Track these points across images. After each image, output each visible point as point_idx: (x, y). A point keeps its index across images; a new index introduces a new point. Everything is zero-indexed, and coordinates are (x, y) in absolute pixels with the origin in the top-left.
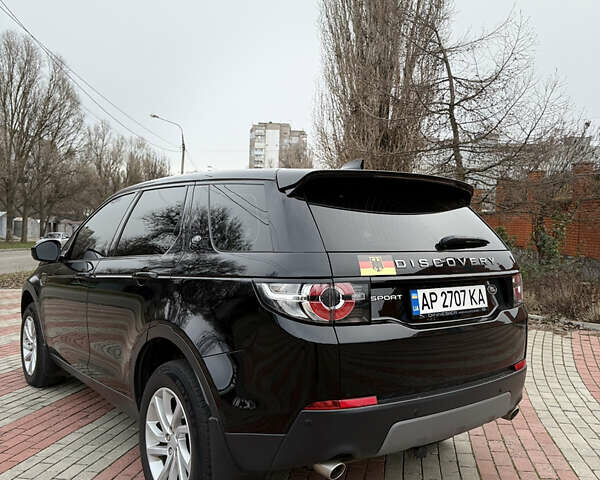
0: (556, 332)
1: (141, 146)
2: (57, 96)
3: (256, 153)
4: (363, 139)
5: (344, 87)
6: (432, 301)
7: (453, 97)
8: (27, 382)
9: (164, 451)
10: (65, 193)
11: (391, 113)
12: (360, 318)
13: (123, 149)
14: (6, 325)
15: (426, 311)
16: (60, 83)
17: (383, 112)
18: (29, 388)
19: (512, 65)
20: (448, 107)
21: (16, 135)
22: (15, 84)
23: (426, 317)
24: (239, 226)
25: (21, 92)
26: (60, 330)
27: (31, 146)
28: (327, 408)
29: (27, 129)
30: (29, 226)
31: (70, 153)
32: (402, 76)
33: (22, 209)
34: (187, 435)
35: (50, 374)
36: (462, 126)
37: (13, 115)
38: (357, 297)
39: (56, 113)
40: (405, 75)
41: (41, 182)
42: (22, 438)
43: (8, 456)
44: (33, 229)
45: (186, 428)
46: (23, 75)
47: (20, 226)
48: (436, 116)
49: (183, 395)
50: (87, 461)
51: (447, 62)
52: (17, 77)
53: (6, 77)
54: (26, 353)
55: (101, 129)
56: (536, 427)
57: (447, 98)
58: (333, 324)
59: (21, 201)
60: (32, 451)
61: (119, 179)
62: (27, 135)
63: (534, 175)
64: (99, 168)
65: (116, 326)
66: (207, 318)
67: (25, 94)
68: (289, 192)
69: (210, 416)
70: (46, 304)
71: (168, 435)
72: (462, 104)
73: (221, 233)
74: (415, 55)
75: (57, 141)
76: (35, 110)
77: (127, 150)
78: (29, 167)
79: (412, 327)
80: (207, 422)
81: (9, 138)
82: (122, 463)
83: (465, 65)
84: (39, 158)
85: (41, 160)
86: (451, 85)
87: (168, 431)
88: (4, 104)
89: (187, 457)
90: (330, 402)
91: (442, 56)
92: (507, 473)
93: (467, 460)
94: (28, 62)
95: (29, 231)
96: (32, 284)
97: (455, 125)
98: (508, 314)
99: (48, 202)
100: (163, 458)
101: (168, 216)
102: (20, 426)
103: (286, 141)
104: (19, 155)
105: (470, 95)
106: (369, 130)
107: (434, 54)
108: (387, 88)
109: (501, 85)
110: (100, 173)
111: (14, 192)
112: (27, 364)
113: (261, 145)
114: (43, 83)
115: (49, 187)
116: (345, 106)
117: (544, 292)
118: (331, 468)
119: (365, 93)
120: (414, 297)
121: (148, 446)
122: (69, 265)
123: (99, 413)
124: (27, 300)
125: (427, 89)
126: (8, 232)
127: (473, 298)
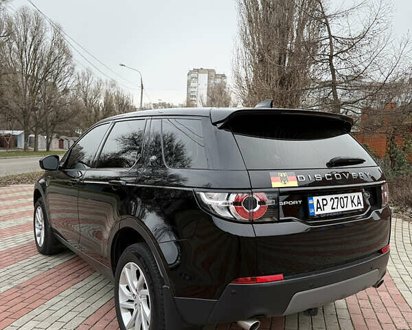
0: (404, 219)
1: (113, 85)
2: (57, 51)
3: (192, 90)
4: (267, 81)
5: (254, 43)
6: (324, 205)
7: (332, 51)
8: (39, 251)
9: (132, 306)
10: (63, 118)
11: (287, 62)
12: (271, 217)
13: (101, 88)
14: (24, 210)
15: (319, 212)
16: (59, 43)
17: (281, 61)
18: (40, 255)
19: (376, 27)
20: (328, 57)
21: (29, 78)
22: (29, 43)
23: (320, 217)
24: (183, 146)
25: (32, 49)
26: (60, 215)
27: (39, 87)
28: (248, 282)
29: (37, 74)
30: (39, 140)
31: (66, 91)
32: (295, 35)
33: (34, 129)
34: (147, 296)
35: (53, 246)
36: (339, 71)
37: (27, 65)
38: (269, 202)
39: (56, 63)
40: (297, 34)
41: (47, 111)
42: (35, 291)
43: (26, 304)
44: (42, 142)
45: (147, 292)
46: (34, 37)
47: (33, 140)
48: (320, 64)
49: (145, 268)
50: (79, 309)
51: (328, 25)
52: (30, 39)
53: (22, 39)
54: (37, 231)
55: (86, 74)
56: (393, 290)
57: (328, 51)
58: (252, 222)
59: (33, 123)
60: (42, 301)
61: (99, 108)
62: (37, 78)
63: (389, 106)
64: (86, 101)
65: (98, 214)
66: (159, 214)
67: (35, 50)
68: (219, 125)
69: (164, 284)
70: (50, 197)
71: (134, 295)
72: (338, 55)
73: (170, 150)
74: (305, 20)
75: (56, 82)
76: (42, 62)
77: (104, 88)
78: (39, 100)
79: (309, 224)
80: (162, 289)
81: (25, 80)
82: (102, 312)
83: (341, 27)
84: (45, 94)
85: (47, 96)
86: (331, 42)
87: (134, 292)
88: (21, 57)
89: (148, 312)
90: (249, 278)
91: (324, 21)
92: (373, 324)
93: (344, 314)
94: (37, 28)
95: (39, 144)
96: (41, 184)
97: (333, 71)
98: (378, 212)
99: (52, 124)
100: (131, 311)
101: (133, 139)
102: (34, 283)
103: (212, 81)
104: (32, 92)
105: (344, 49)
106: (271, 74)
107: (318, 19)
108: (285, 44)
109: (367, 42)
110: (86, 105)
111: (29, 117)
112: (38, 239)
113: (196, 85)
114: (47, 42)
115: (52, 114)
116: (254, 57)
117: (395, 190)
118: (250, 324)
119: (269, 48)
120: (310, 202)
121: (121, 302)
122: (65, 173)
123: (87, 274)
124: (37, 195)
125: (313, 44)
126: (25, 145)
127: (353, 202)
